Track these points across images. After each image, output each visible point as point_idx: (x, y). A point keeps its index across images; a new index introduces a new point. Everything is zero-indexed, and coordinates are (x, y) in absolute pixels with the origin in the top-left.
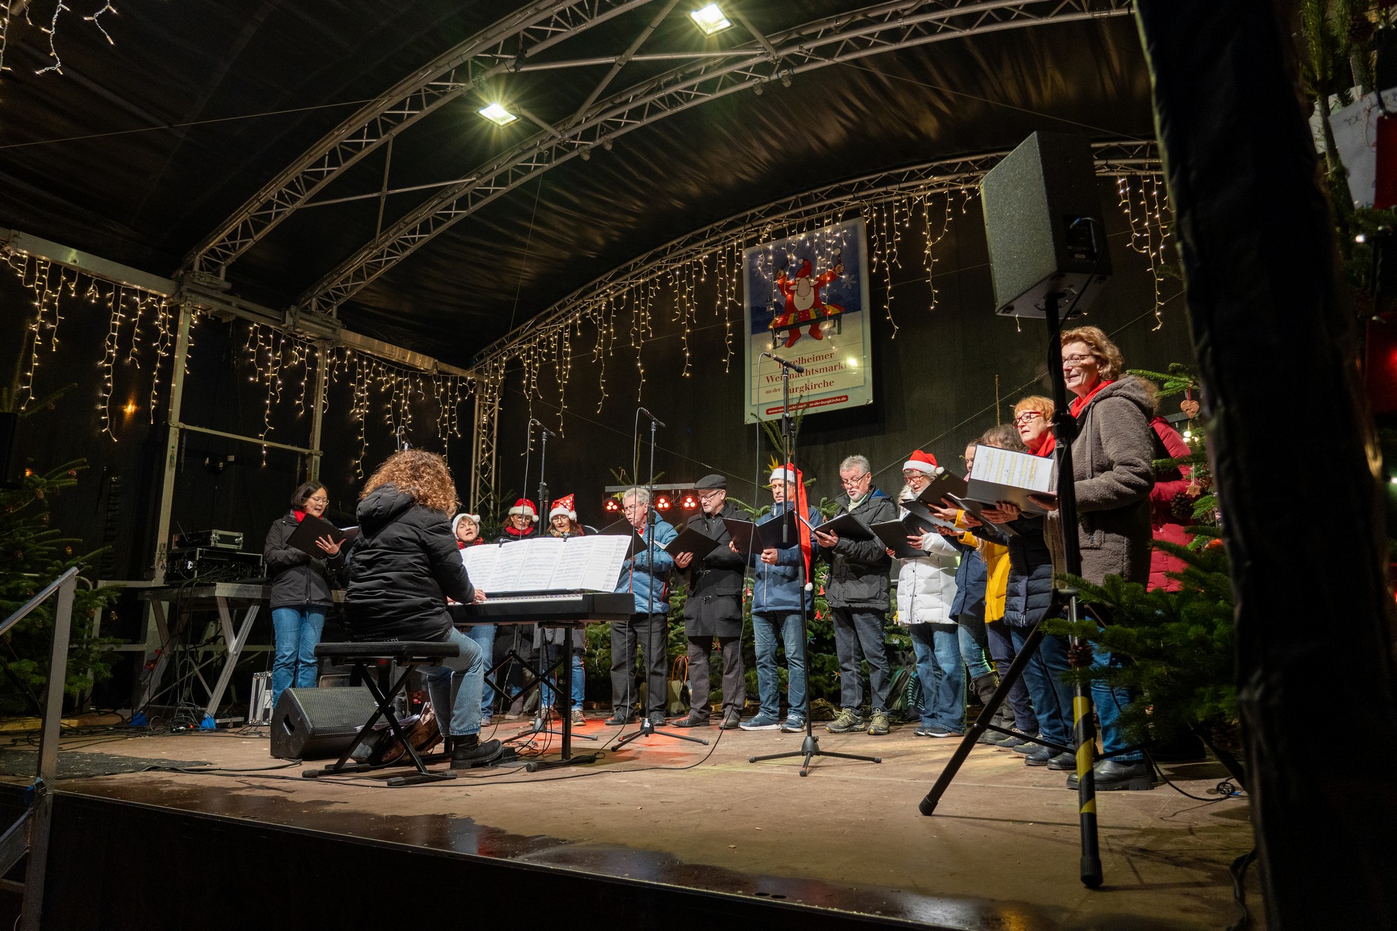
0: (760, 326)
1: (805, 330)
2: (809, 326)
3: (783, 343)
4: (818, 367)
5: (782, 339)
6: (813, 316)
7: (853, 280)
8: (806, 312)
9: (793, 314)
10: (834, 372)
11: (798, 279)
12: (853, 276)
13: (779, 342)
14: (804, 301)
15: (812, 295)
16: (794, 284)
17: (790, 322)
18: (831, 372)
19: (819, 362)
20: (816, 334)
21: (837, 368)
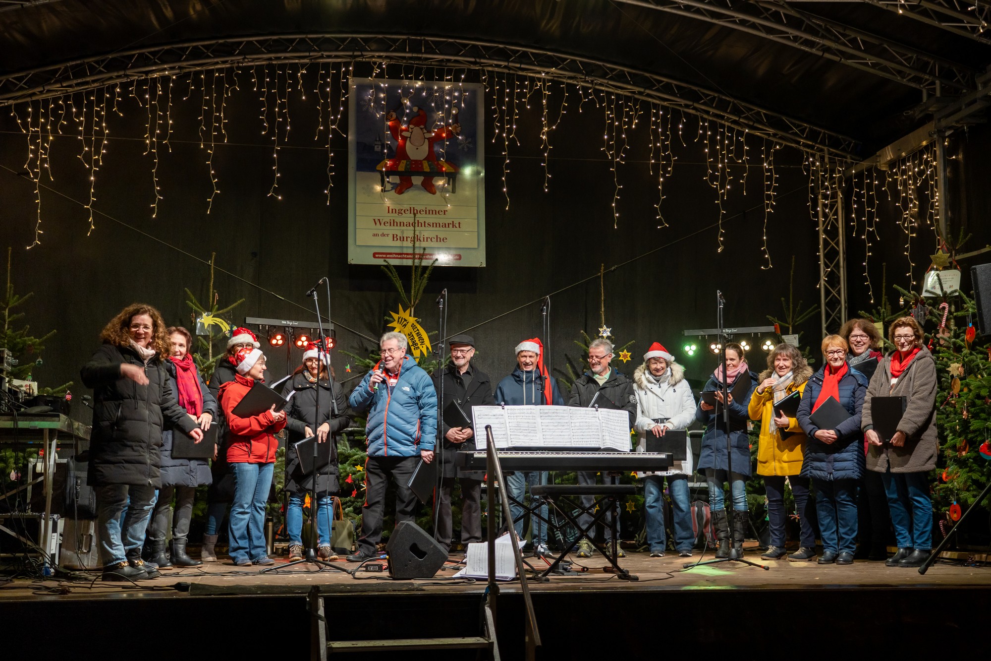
0: (368, 163)
1: (417, 180)
2: (422, 178)
3: (392, 188)
4: (431, 221)
5: (392, 184)
6: (427, 168)
7: (469, 143)
8: (418, 163)
9: (405, 162)
10: (447, 229)
11: (411, 126)
12: (470, 140)
13: (388, 187)
14: (417, 150)
15: (426, 147)
16: (406, 130)
17: (402, 167)
18: (444, 229)
19: (431, 216)
20: (428, 187)
21: (451, 226)
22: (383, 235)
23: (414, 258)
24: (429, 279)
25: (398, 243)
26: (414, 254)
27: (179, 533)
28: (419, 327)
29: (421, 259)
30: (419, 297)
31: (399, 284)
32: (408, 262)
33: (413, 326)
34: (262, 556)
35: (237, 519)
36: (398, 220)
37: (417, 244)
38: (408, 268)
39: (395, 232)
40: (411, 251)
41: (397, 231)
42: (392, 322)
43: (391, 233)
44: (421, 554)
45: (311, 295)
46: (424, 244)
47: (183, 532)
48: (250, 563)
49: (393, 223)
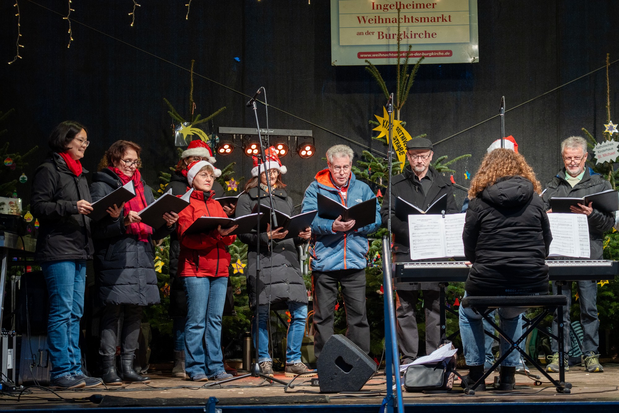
10: (436, 23)
18: (433, 24)
21: (440, 20)
22: (368, 33)
23: (399, 57)
24: (416, 78)
25: (384, 41)
26: (399, 52)
27: (127, 348)
28: (404, 130)
29: (407, 57)
30: (405, 97)
31: (383, 84)
32: (393, 62)
33: (398, 130)
34: (220, 371)
35: (191, 333)
36: (383, 16)
37: (403, 42)
38: (394, 67)
39: (381, 30)
40: (396, 50)
41: (382, 28)
42: (376, 126)
43: (376, 30)
44: (347, 367)
45: (251, 105)
46: (411, 41)
47: (131, 348)
48: (205, 378)
49: (379, 20)
